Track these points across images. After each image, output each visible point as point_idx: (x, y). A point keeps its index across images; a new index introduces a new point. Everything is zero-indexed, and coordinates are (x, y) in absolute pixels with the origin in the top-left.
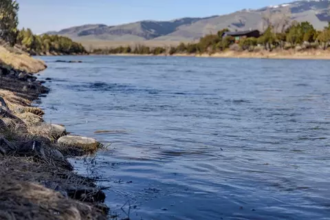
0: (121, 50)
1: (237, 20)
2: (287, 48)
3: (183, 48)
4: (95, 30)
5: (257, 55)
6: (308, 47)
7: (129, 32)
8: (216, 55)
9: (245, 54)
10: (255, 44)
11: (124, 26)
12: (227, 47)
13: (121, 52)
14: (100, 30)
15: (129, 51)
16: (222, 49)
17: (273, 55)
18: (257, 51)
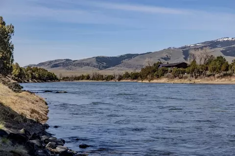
0: (82, 78)
1: (164, 55)
2: (209, 76)
3: (127, 76)
4: (63, 63)
5: (186, 81)
6: (225, 75)
7: (88, 65)
8: (155, 81)
9: (177, 81)
10: (183, 73)
11: (84, 60)
12: (162, 75)
13: (82, 79)
14: (67, 63)
15: (88, 78)
16: (158, 77)
17: (198, 81)
18: (186, 78)
